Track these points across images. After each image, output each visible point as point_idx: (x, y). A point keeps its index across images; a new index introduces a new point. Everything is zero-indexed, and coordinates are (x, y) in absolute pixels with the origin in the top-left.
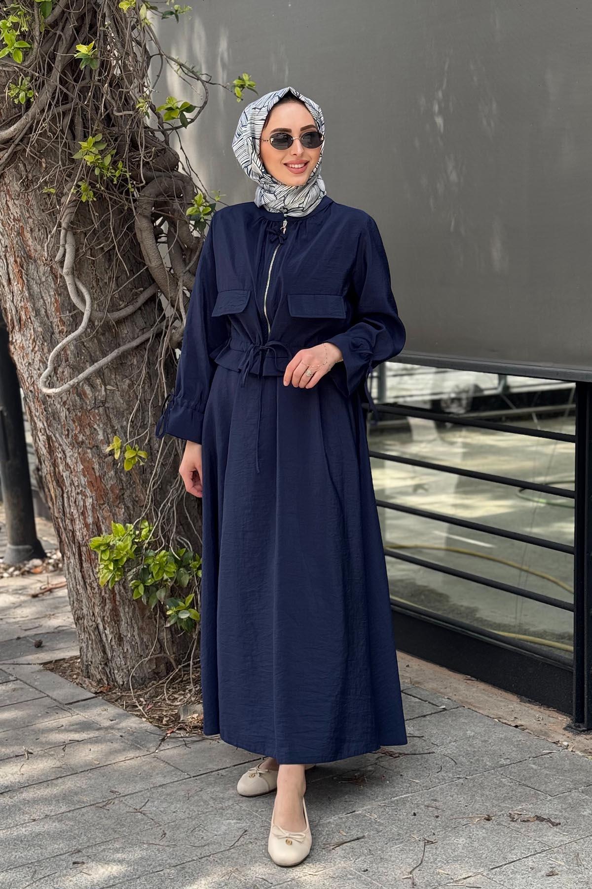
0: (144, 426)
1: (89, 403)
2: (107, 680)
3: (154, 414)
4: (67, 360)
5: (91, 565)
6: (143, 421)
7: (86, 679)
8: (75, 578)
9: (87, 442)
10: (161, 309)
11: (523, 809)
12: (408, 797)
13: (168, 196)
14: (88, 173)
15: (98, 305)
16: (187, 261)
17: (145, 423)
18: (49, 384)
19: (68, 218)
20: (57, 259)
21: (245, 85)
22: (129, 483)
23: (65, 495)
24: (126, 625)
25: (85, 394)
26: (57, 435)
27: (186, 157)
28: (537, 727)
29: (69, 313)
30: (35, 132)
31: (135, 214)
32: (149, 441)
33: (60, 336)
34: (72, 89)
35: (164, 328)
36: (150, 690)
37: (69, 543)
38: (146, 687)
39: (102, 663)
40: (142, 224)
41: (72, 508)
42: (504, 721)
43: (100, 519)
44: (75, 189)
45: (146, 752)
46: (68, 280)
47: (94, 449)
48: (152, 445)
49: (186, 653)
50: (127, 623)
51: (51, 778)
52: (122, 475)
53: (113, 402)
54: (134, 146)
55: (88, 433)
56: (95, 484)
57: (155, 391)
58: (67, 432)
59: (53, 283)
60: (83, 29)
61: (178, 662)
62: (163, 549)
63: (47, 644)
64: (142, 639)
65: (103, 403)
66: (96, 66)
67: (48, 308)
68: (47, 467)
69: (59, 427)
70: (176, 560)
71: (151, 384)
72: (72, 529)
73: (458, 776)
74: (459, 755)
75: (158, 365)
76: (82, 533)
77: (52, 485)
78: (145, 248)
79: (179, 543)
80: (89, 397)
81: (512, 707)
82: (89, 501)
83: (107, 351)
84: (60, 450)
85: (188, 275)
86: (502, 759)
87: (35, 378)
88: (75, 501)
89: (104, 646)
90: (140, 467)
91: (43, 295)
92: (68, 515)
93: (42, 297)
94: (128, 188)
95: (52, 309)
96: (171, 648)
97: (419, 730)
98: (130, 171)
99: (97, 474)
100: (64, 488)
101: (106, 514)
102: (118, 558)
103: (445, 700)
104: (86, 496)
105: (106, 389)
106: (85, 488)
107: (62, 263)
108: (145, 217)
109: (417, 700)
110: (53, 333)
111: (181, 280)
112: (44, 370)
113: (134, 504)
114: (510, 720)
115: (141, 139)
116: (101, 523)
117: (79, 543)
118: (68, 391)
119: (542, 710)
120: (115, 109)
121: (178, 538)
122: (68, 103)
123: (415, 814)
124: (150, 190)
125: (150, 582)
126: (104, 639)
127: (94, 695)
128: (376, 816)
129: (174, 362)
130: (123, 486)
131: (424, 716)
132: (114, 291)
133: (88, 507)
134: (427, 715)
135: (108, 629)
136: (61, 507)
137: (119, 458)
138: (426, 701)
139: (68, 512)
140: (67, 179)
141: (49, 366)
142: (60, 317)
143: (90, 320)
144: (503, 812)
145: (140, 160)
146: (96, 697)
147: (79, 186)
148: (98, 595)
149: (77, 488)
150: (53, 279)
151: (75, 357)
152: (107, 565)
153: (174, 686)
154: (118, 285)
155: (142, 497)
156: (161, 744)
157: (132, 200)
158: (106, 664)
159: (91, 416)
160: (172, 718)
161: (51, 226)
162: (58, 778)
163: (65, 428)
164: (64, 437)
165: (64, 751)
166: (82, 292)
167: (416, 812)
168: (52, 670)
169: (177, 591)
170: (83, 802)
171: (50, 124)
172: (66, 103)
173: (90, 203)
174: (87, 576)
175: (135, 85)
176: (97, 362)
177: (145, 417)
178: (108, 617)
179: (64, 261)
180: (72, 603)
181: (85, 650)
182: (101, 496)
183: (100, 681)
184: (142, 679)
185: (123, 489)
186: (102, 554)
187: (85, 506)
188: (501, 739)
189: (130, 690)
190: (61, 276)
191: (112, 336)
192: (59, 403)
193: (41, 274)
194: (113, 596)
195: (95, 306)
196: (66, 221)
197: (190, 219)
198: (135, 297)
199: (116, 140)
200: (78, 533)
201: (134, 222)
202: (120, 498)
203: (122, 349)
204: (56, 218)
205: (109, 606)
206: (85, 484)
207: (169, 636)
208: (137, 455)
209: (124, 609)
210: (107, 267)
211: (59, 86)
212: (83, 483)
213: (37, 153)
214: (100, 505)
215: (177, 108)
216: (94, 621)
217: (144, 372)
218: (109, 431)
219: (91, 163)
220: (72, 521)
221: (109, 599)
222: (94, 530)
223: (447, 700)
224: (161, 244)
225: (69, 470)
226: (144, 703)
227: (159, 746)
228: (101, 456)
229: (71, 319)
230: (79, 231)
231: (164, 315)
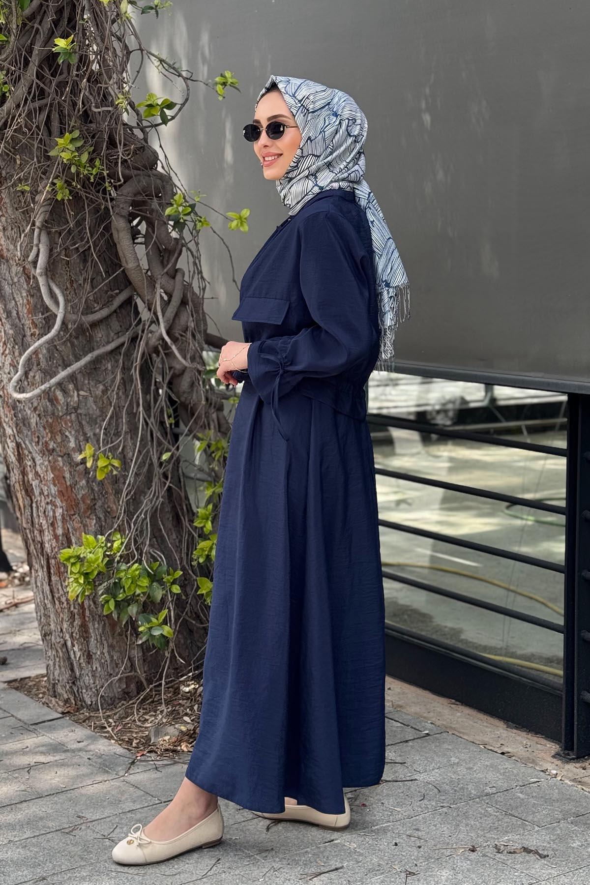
0: (117, 434)
1: (61, 410)
2: (75, 700)
3: (129, 421)
4: (38, 364)
5: (60, 579)
6: (117, 429)
7: (53, 699)
8: (43, 592)
9: (58, 449)
10: (137, 313)
11: (509, 840)
12: (389, 826)
13: (146, 196)
14: (64, 170)
15: (72, 306)
16: (165, 263)
17: (119, 430)
18: (19, 388)
19: (42, 216)
20: (30, 258)
21: (227, 83)
22: (101, 493)
23: (34, 505)
24: (95, 641)
25: (57, 399)
26: (27, 442)
27: (166, 156)
28: (524, 754)
29: (42, 314)
30: (10, 128)
31: (111, 214)
32: (122, 449)
33: (31, 339)
34: (49, 85)
35: (140, 332)
36: (120, 711)
37: (38, 555)
38: (116, 708)
39: (70, 682)
40: (119, 224)
41: (41, 518)
42: (490, 748)
43: (70, 530)
44: (50, 187)
45: (114, 775)
46: (41, 281)
47: (65, 457)
48: (125, 453)
49: (157, 672)
50: (97, 640)
51: (15, 802)
52: (94, 484)
53: (86, 408)
54: (112, 143)
55: (59, 440)
56: (65, 494)
57: (130, 397)
58: (37, 440)
59: (25, 284)
60: (61, 23)
61: (150, 682)
62: (136, 562)
63: (12, 661)
64: (112, 657)
65: (76, 409)
66: (74, 60)
67: (20, 309)
68: (15, 475)
69: (29, 433)
70: (149, 574)
71: (126, 390)
72: (40, 540)
73: (442, 805)
74: (443, 783)
75: (133, 370)
76: (51, 545)
77: (20, 495)
78: (122, 250)
79: (153, 557)
80: (61, 403)
81: (498, 733)
82: (59, 512)
83: (80, 355)
84: (30, 457)
85: (166, 278)
86: (488, 788)
87: (5, 382)
88: (45, 512)
89: (72, 664)
90: (112, 476)
91: (15, 296)
92: (37, 526)
93: (14, 299)
94: (105, 188)
95: (24, 311)
96: (142, 666)
97: (400, 756)
98: (108, 169)
99: (68, 483)
100: (33, 497)
101: (77, 525)
102: (88, 571)
103: (429, 726)
104: (56, 506)
105: (78, 395)
106: (55, 498)
107: (35, 263)
108: (122, 216)
109: (399, 725)
110: (24, 336)
111: (159, 282)
112: (15, 375)
113: (106, 515)
114: (496, 747)
115: (120, 136)
116: (71, 535)
117: (48, 555)
118: (39, 396)
119: (529, 736)
120: (93, 105)
121: (151, 550)
122: (44, 98)
123: (396, 844)
124: (128, 189)
125: (121, 596)
126: (72, 656)
127: (61, 715)
128: (355, 846)
129: (150, 368)
130: (94, 496)
131: (407, 741)
132: (88, 294)
133: (58, 518)
134: (410, 740)
135: (76, 646)
136: (30, 517)
137: (92, 466)
138: (408, 726)
139: (37, 522)
140: (43, 176)
141: (19, 370)
142: (32, 320)
143: (64, 323)
144: (489, 843)
145: (118, 158)
146: (63, 717)
147: (54, 184)
148: (66, 610)
149: (46, 497)
150: (26, 280)
151: (47, 362)
152: (77, 578)
153: (145, 707)
154: (93, 287)
155: (115, 508)
156: (130, 767)
157: (109, 199)
158: (73, 683)
159: (63, 423)
160: (142, 740)
161: (25, 225)
162: (22, 802)
163: (35, 434)
164: (34, 444)
165: (29, 773)
166: (55, 294)
167: (397, 842)
168: (17, 689)
169: (150, 607)
170: (49, 827)
171: (25, 120)
172: (42, 99)
173: (66, 201)
174: (55, 590)
175: (115, 80)
176: (69, 366)
177: (119, 425)
178: (76, 634)
179: (37, 261)
180: (39, 618)
181: (52, 668)
182: (72, 506)
183: (67, 701)
184: (111, 699)
185: (95, 499)
186: (72, 567)
187: (54, 517)
188: (487, 766)
189: (99, 710)
190: (34, 277)
191: (86, 340)
192: (29, 409)
193: (13, 275)
194: (83, 612)
195: (69, 308)
196: (40, 220)
197: (169, 220)
198: (111, 299)
199: (93, 137)
200: (47, 545)
201: (110, 222)
202: (92, 508)
203: (96, 353)
204: (30, 216)
205: (77, 622)
206: (55, 494)
207: (140, 654)
208: (110, 464)
209: (94, 625)
210: (82, 268)
211: (36, 80)
212: (53, 492)
213: (12, 150)
214: (70, 516)
215: (158, 105)
216: (62, 638)
217: (118, 377)
218: (81, 438)
219: (68, 160)
220: (41, 532)
221: (78, 615)
222: (64, 542)
223: (430, 725)
224: (138, 245)
225: (39, 478)
226: (113, 724)
227: (129, 769)
228: (73, 465)
229: (44, 322)
230: (54, 230)
231: (140, 319)
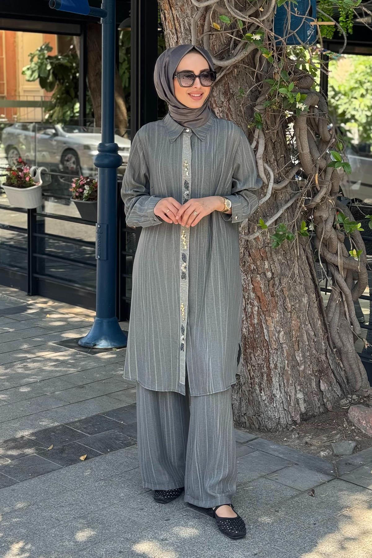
1: (260, 244)
9: (256, 270)
16: (320, 150)
22: (282, 297)
25: (258, 238)
40: (301, 125)
43: (262, 321)
46: (260, 162)
47: (262, 275)
50: (277, 389)
52: (278, 291)
55: (259, 264)
56: (261, 298)
65: (268, 244)
78: (300, 142)
80: (261, 240)
82: (256, 309)
89: (259, 404)
99: (263, 291)
104: (253, 305)
106: (253, 300)
116: (263, 324)
126: (260, 400)
130: (278, 298)
133: (254, 313)
135: (263, 393)
148: (257, 371)
149: (247, 300)
155: (289, 306)
158: (259, 415)
159: (261, 253)
178: (264, 385)
182: (264, 305)
187: (252, 312)
194: (268, 371)
202: (276, 307)
205: (264, 378)
212: (252, 297)
214: (263, 312)
218: (271, 262)
